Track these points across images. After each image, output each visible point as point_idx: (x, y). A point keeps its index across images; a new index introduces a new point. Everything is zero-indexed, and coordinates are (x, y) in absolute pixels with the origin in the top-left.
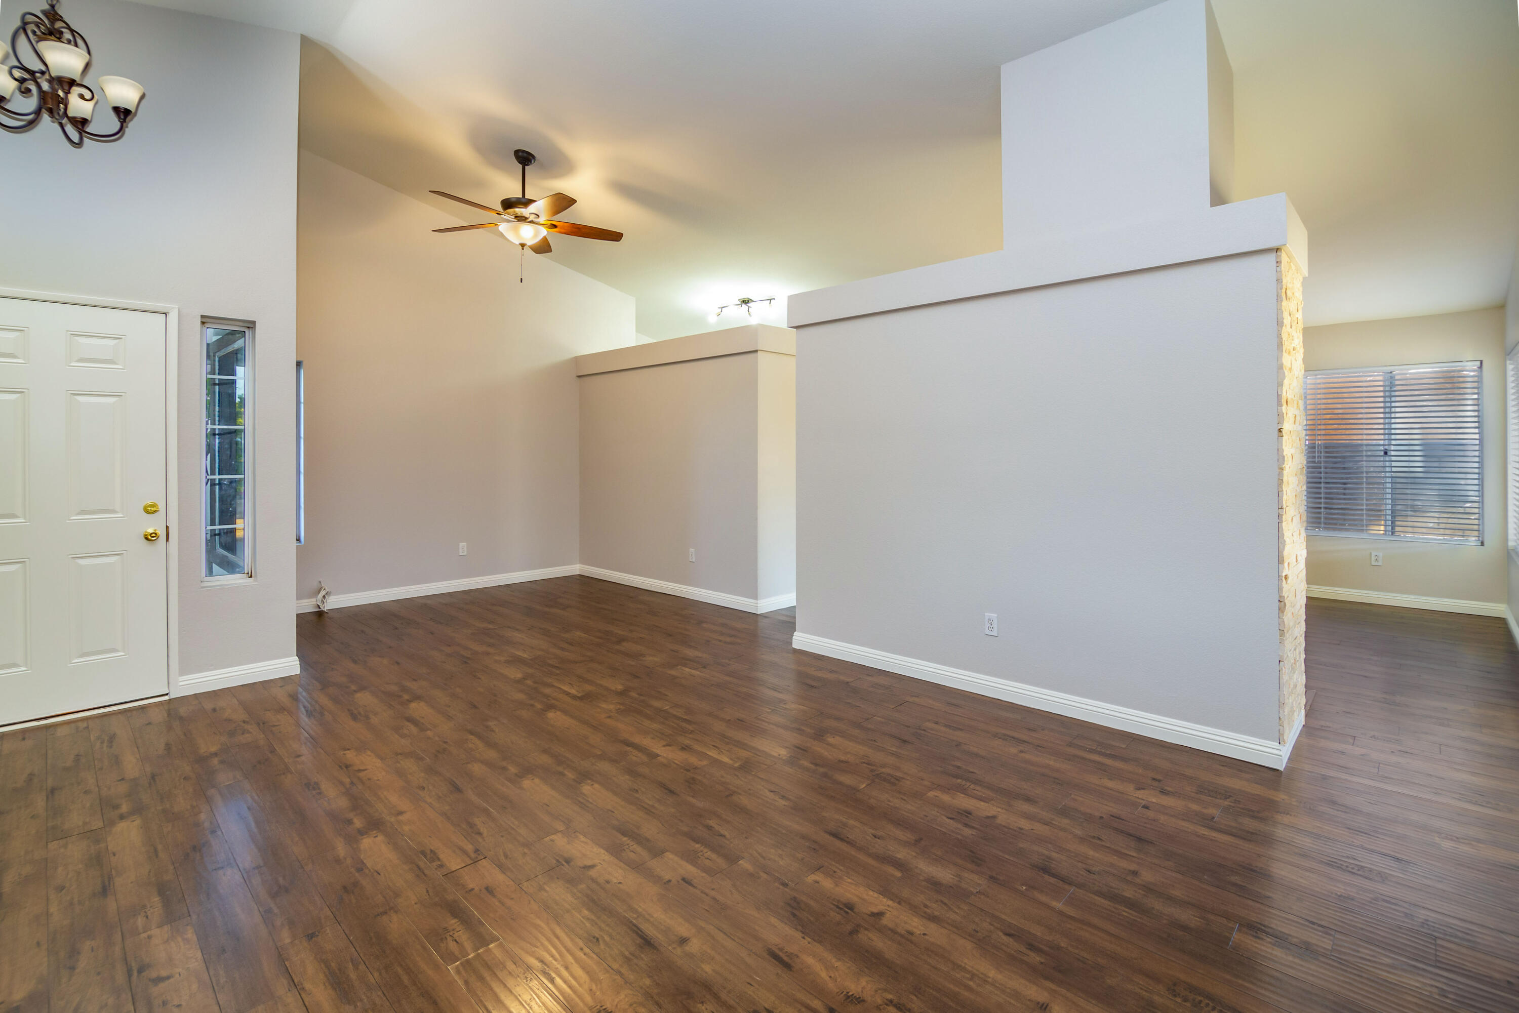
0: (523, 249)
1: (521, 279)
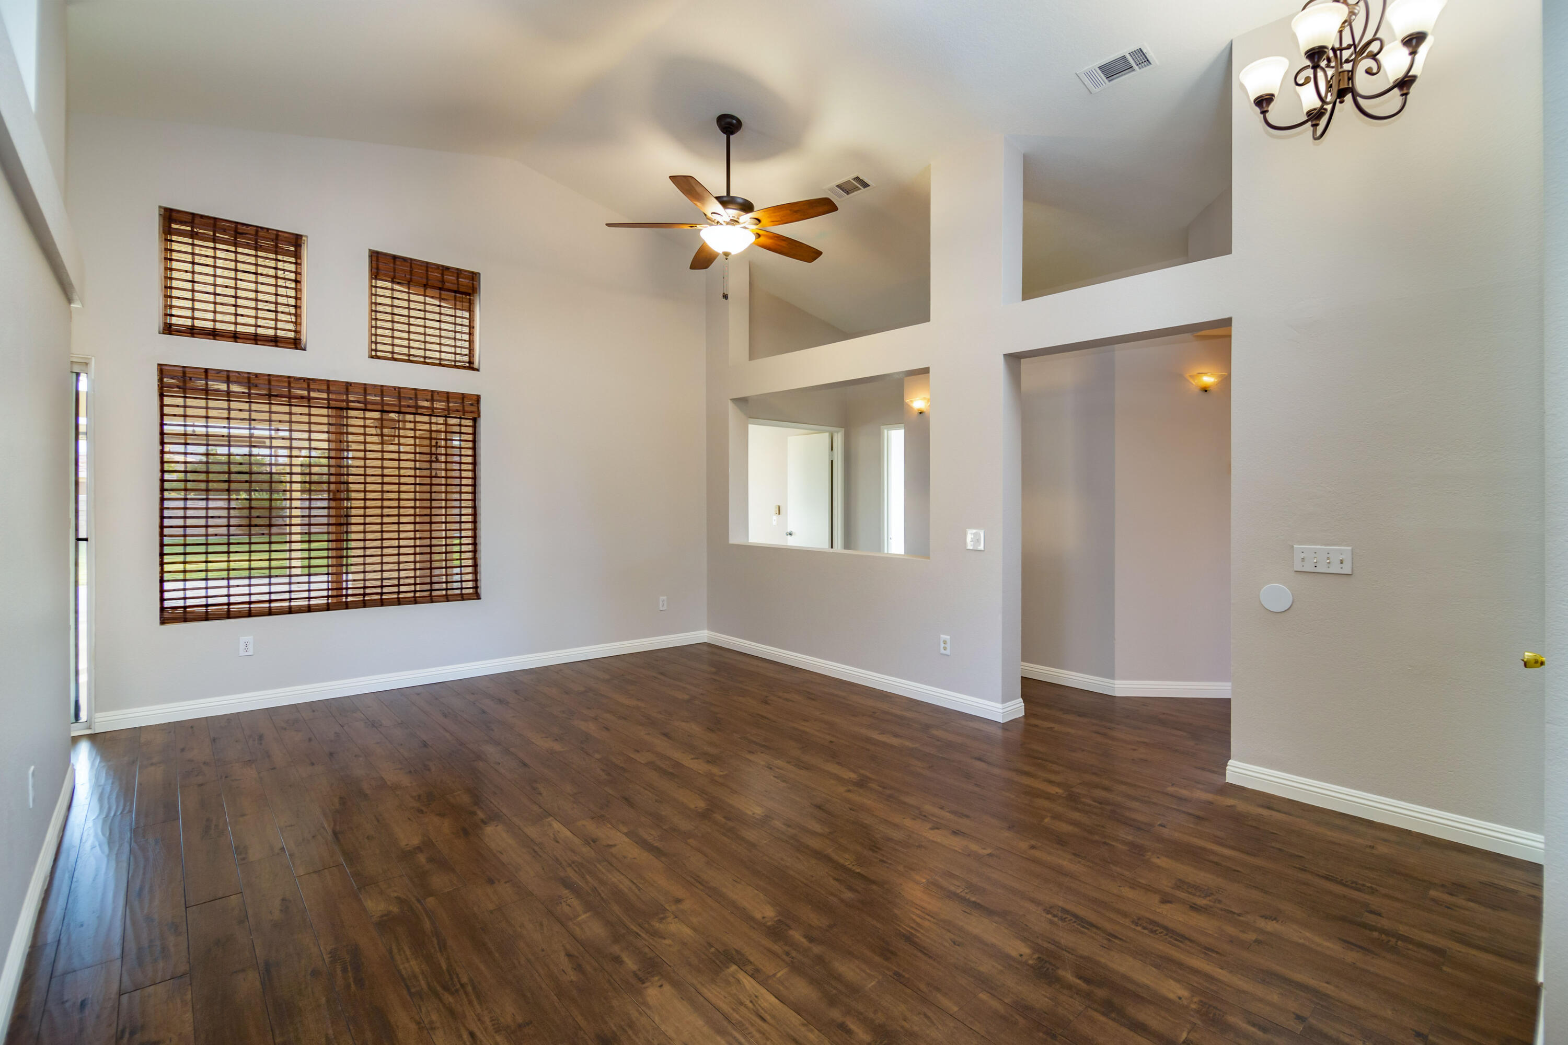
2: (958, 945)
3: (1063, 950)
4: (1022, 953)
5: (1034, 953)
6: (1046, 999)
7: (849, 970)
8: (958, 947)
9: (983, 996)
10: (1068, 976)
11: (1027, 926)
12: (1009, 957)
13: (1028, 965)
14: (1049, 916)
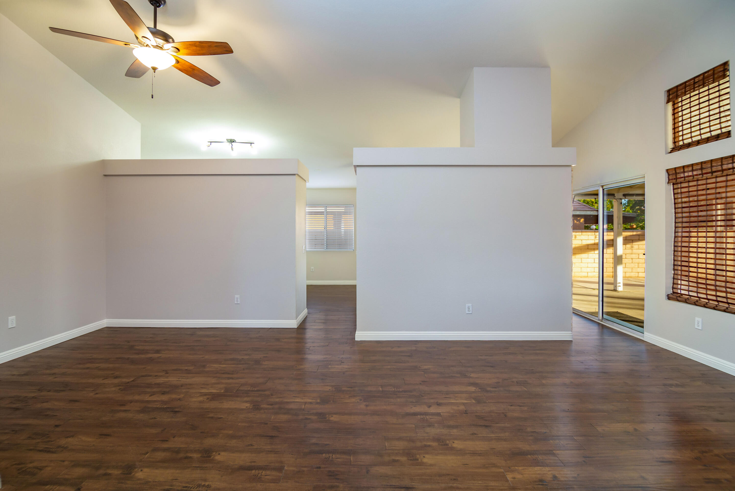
0: (155, 72)
1: (152, 96)
2: (249, 445)
3: (199, 467)
4: (219, 455)
5: (213, 458)
6: (205, 442)
7: (284, 417)
8: (249, 444)
9: (231, 432)
10: (195, 456)
11: (219, 471)
12: (225, 451)
13: (215, 451)
14: (207, 484)
